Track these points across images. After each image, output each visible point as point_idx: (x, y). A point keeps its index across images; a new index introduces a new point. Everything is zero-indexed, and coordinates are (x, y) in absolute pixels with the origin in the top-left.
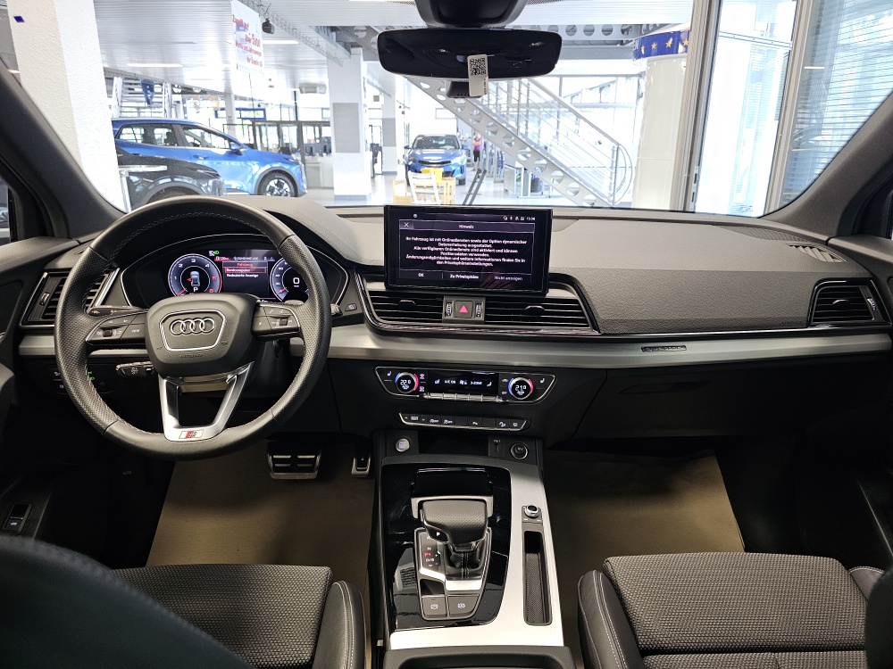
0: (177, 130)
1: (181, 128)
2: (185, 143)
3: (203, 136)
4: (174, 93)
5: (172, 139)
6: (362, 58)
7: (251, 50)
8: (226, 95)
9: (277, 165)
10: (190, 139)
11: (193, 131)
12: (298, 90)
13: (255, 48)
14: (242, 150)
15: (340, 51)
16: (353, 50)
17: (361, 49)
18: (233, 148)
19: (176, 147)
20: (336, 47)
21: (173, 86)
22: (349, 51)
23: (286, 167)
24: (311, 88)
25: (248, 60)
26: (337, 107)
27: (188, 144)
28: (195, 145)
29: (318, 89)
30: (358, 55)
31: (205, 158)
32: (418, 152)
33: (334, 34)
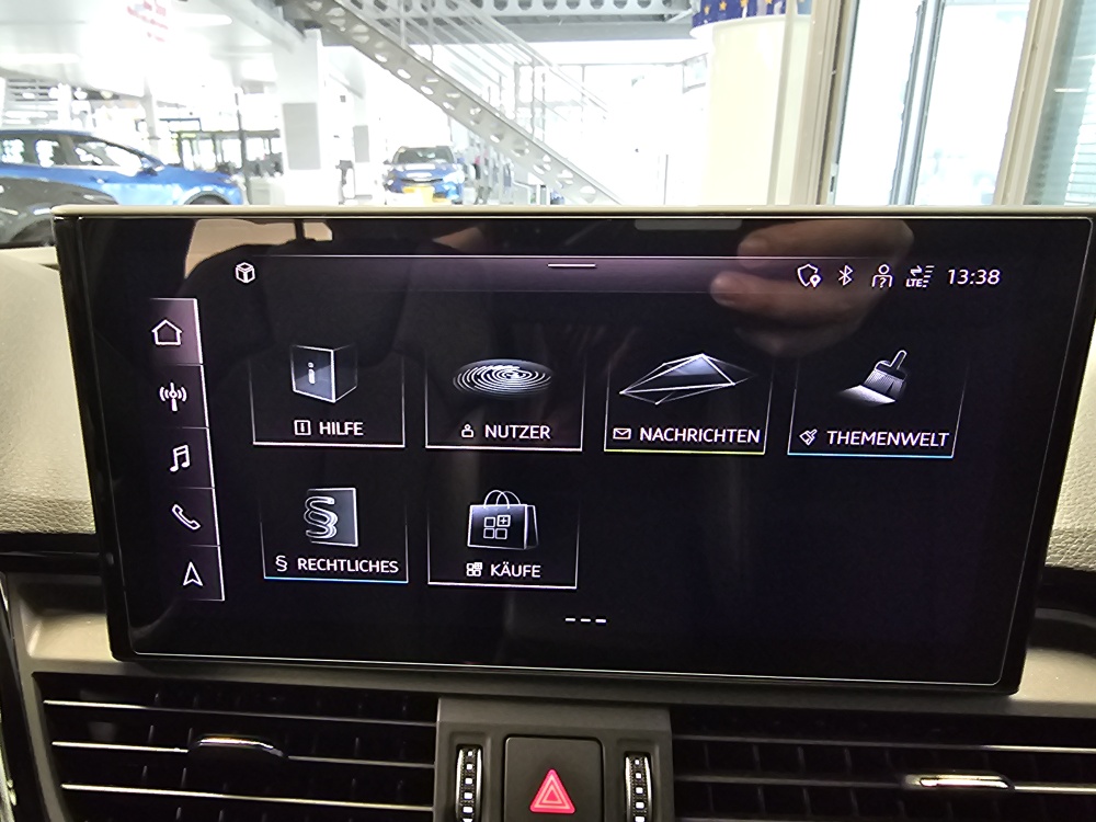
0: (68, 143)
1: (70, 141)
2: (77, 160)
3: (105, 152)
4: (76, 99)
5: (59, 156)
6: (319, 42)
7: (153, 22)
8: (145, 99)
9: (208, 189)
10: (84, 157)
11: (92, 145)
12: (239, 91)
13: (159, 18)
14: (158, 169)
15: (289, 32)
16: (307, 31)
17: (318, 31)
18: (146, 166)
19: (65, 166)
20: (283, 25)
21: (74, 89)
22: (301, 32)
23: (221, 191)
24: (255, 87)
25: (149, 35)
26: (289, 109)
27: (85, 163)
28: (96, 164)
29: (266, 89)
30: (314, 36)
31: (106, 181)
32: (400, 168)
33: (280, 9)
